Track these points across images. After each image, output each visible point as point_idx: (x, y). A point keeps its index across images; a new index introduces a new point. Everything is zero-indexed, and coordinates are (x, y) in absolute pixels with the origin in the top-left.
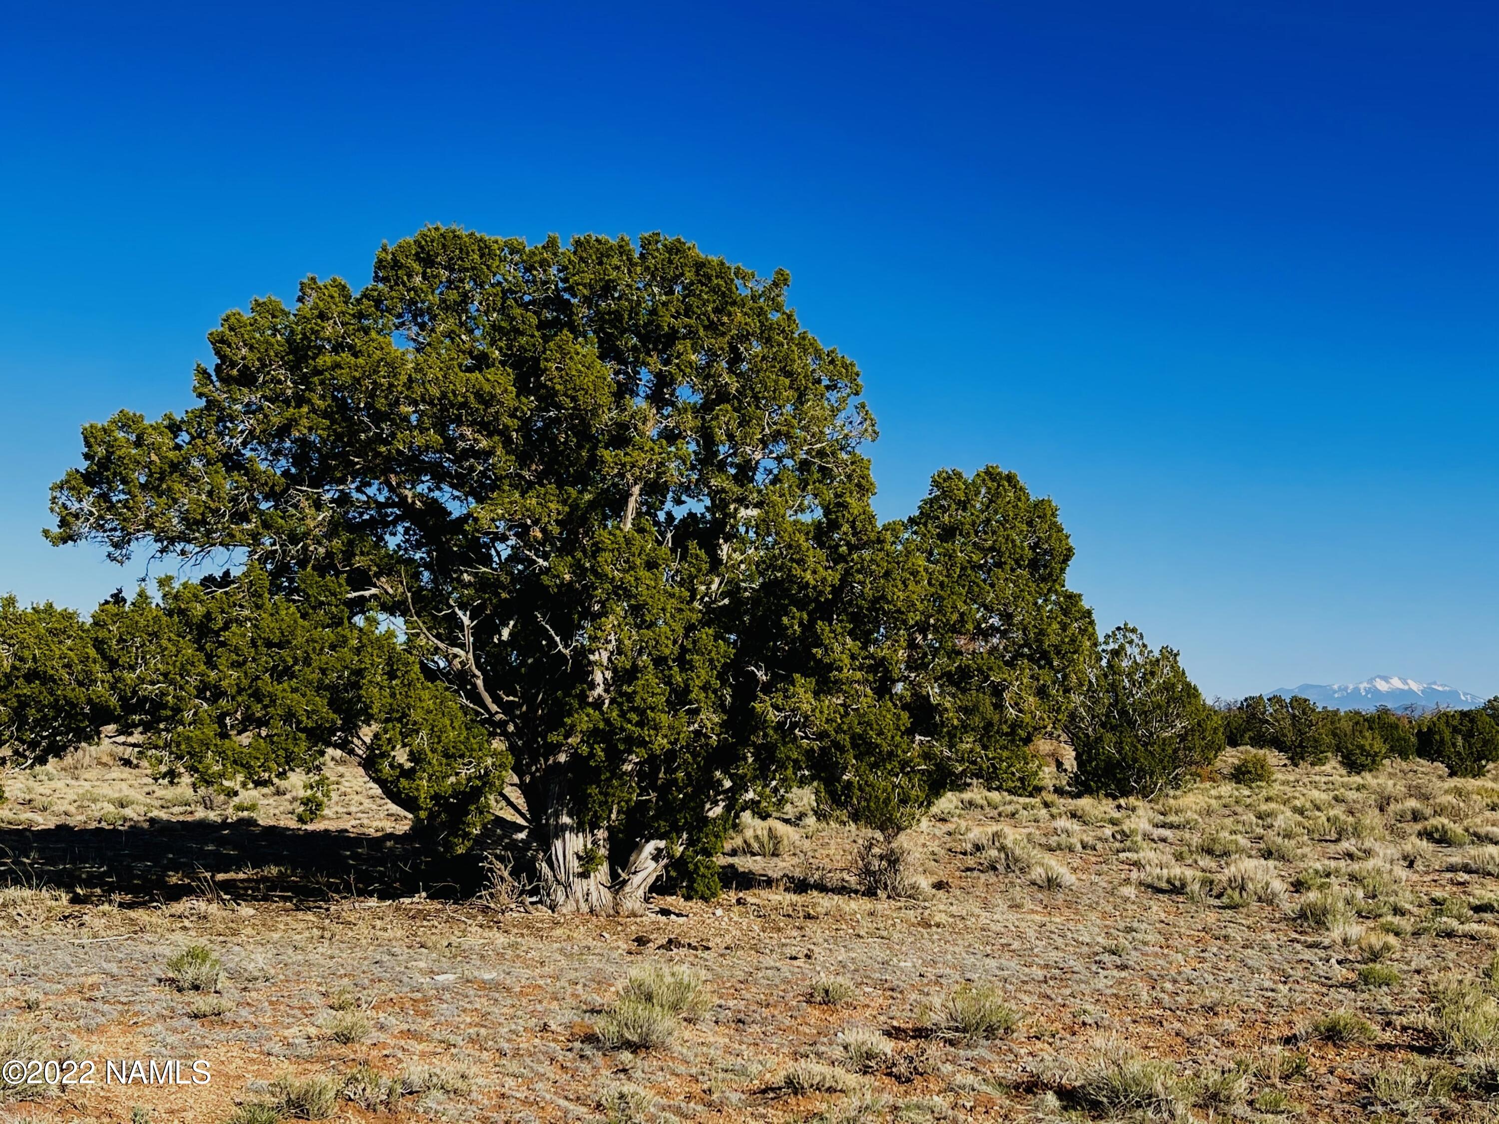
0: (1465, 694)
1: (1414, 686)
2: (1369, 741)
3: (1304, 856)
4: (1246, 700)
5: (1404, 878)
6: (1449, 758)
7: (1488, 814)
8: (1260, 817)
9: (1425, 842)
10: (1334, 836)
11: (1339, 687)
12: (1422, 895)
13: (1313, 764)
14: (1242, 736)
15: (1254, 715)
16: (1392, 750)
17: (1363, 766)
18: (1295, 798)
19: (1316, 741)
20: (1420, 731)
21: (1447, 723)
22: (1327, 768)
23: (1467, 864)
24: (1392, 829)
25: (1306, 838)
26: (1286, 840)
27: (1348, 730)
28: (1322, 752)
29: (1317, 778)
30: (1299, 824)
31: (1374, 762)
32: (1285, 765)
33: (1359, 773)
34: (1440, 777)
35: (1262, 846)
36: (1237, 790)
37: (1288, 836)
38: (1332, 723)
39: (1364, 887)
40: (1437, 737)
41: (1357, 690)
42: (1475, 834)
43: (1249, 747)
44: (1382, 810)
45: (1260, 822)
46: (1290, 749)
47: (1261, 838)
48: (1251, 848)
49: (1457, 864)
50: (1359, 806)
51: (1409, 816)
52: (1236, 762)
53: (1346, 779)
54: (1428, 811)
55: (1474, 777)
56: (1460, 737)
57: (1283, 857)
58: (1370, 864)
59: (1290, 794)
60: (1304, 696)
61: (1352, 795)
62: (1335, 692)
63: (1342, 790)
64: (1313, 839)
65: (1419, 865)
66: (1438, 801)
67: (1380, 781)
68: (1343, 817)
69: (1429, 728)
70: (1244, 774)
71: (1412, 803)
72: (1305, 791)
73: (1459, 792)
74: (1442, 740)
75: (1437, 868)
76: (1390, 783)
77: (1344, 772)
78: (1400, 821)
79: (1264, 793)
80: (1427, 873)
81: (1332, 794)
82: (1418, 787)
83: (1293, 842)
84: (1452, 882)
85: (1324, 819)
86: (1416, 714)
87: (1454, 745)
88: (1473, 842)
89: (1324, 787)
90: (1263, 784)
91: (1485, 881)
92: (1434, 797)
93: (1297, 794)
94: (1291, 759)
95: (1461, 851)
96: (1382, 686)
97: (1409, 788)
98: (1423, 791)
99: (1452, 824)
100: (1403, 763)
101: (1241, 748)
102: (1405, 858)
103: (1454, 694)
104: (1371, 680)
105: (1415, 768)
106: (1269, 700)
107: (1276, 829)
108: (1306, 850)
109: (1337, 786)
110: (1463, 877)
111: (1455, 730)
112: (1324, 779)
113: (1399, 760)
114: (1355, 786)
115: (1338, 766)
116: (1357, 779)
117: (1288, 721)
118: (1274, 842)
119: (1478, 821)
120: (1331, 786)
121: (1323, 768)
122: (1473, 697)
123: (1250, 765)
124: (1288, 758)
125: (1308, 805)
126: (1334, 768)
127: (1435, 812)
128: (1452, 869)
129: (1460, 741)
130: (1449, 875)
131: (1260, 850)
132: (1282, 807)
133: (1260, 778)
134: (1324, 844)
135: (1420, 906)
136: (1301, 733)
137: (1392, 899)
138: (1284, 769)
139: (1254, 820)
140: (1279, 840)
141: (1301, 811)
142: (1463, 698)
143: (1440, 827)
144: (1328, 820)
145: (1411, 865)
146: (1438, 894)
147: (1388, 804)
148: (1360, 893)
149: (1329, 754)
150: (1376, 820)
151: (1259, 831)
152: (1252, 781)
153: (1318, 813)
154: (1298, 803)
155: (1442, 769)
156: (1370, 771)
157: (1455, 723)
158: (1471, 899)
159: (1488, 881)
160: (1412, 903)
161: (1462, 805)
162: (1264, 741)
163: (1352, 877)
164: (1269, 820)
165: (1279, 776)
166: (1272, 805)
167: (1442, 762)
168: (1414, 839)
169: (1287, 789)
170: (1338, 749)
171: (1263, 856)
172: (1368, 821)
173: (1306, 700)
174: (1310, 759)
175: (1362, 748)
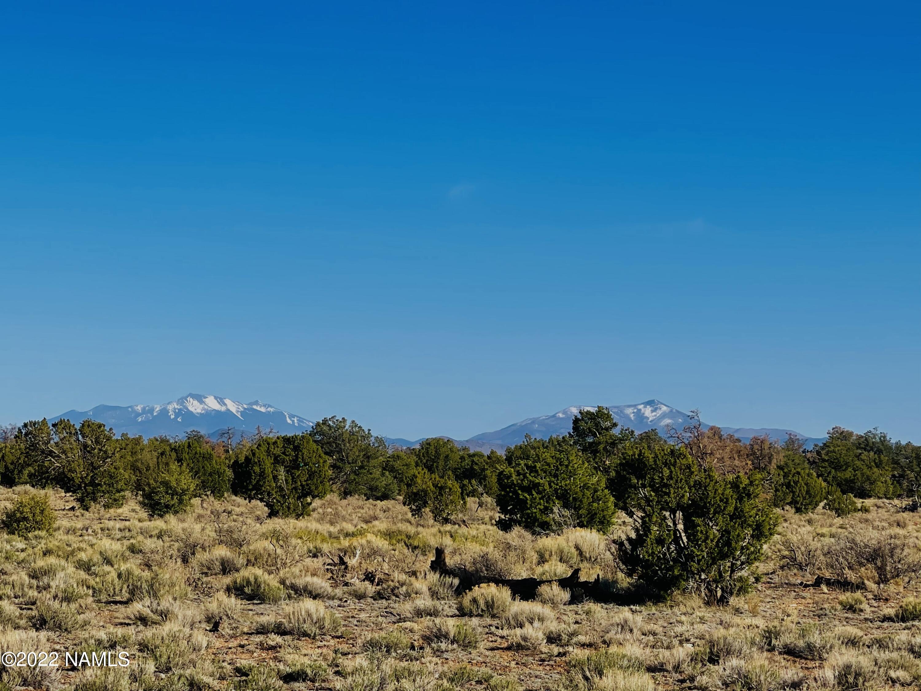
0: (292, 416)
1: (232, 407)
2: (176, 476)
3: (86, 623)
4: (25, 425)
5: (205, 644)
6: (269, 494)
7: (308, 561)
8: (34, 575)
9: (233, 599)
10: (126, 595)
11: (143, 409)
12: (225, 664)
13: (107, 506)
14: (20, 472)
15: (34, 446)
16: (204, 485)
17: (167, 507)
18: (80, 549)
19: (111, 477)
20: (236, 462)
21: (268, 451)
22: (124, 510)
23: (281, 624)
24: (194, 584)
25: (90, 599)
26: (64, 604)
27: (152, 463)
28: (119, 491)
29: (111, 524)
30: (84, 583)
31: (181, 501)
32: (73, 509)
33: (161, 516)
34: (258, 519)
35: (34, 613)
36: (8, 542)
37: (68, 599)
38: (133, 453)
39: (156, 659)
40: (257, 469)
41: (164, 412)
42: (293, 587)
43: (28, 487)
44: (185, 560)
45: (34, 582)
46: (80, 487)
47: (34, 603)
48: (21, 617)
49: (269, 624)
50: (157, 557)
51: (218, 567)
52: (9, 506)
53: (146, 524)
54: (241, 561)
55: (298, 517)
56: (282, 469)
57: (60, 627)
58: (167, 628)
59: (75, 546)
60: (99, 421)
61: (150, 544)
62: (138, 415)
63: (140, 538)
64: (99, 601)
65: (225, 628)
66: (252, 548)
67: (186, 525)
68: (137, 572)
69: (247, 458)
70: (18, 521)
71: (222, 552)
72: (94, 541)
73: (276, 536)
74: (262, 474)
75: (246, 630)
76: (198, 527)
77: (144, 514)
78: (206, 574)
79: (42, 545)
80: (234, 637)
81: (126, 543)
82: (230, 531)
83: (73, 606)
84: (262, 647)
85: (114, 574)
86: (234, 442)
87: (275, 478)
88: (290, 597)
89: (119, 535)
90: (43, 533)
91: (300, 643)
92: (248, 544)
93: (83, 545)
94: (81, 500)
95: (274, 608)
96: (195, 407)
97: (219, 531)
98: (235, 536)
99: (266, 574)
100: (216, 503)
101: (19, 488)
102: (209, 620)
103: (279, 416)
104: (182, 401)
105: (230, 508)
106: (54, 425)
107: (53, 591)
108: (87, 615)
109: (134, 533)
110: (275, 639)
111: (277, 460)
112: (119, 525)
113: (212, 498)
114: (157, 531)
115: (138, 508)
116: (159, 524)
117: (78, 453)
118: (49, 607)
119: (296, 570)
120: (128, 534)
121: (120, 511)
122: (300, 420)
123: (27, 510)
124: (78, 500)
125: (97, 558)
126: (133, 510)
127: (249, 561)
128: (262, 630)
129: (282, 474)
130: (258, 639)
131: (30, 618)
132: (63, 562)
133: (39, 525)
134: (114, 607)
135: (222, 678)
136: (93, 467)
137: (188, 672)
138: (71, 513)
139: (26, 578)
140: (56, 605)
141: (86, 567)
142: (289, 421)
143: (252, 579)
144: (119, 576)
145: (215, 628)
146: (244, 662)
147: (193, 554)
148: (151, 667)
149: (128, 494)
150: (177, 574)
151: (33, 593)
152: (27, 529)
153: (107, 568)
154: (83, 556)
155: (260, 507)
156: (176, 512)
157: (277, 451)
158: (281, 667)
159: (303, 643)
160: (212, 675)
161: (279, 551)
162: (47, 479)
163: (143, 647)
164: (46, 580)
165: (65, 523)
166: (52, 560)
167: (261, 500)
168: (222, 596)
169: (71, 538)
170: (138, 487)
171: (34, 626)
172: (167, 576)
173: (100, 426)
174: (103, 501)
175: (166, 484)
